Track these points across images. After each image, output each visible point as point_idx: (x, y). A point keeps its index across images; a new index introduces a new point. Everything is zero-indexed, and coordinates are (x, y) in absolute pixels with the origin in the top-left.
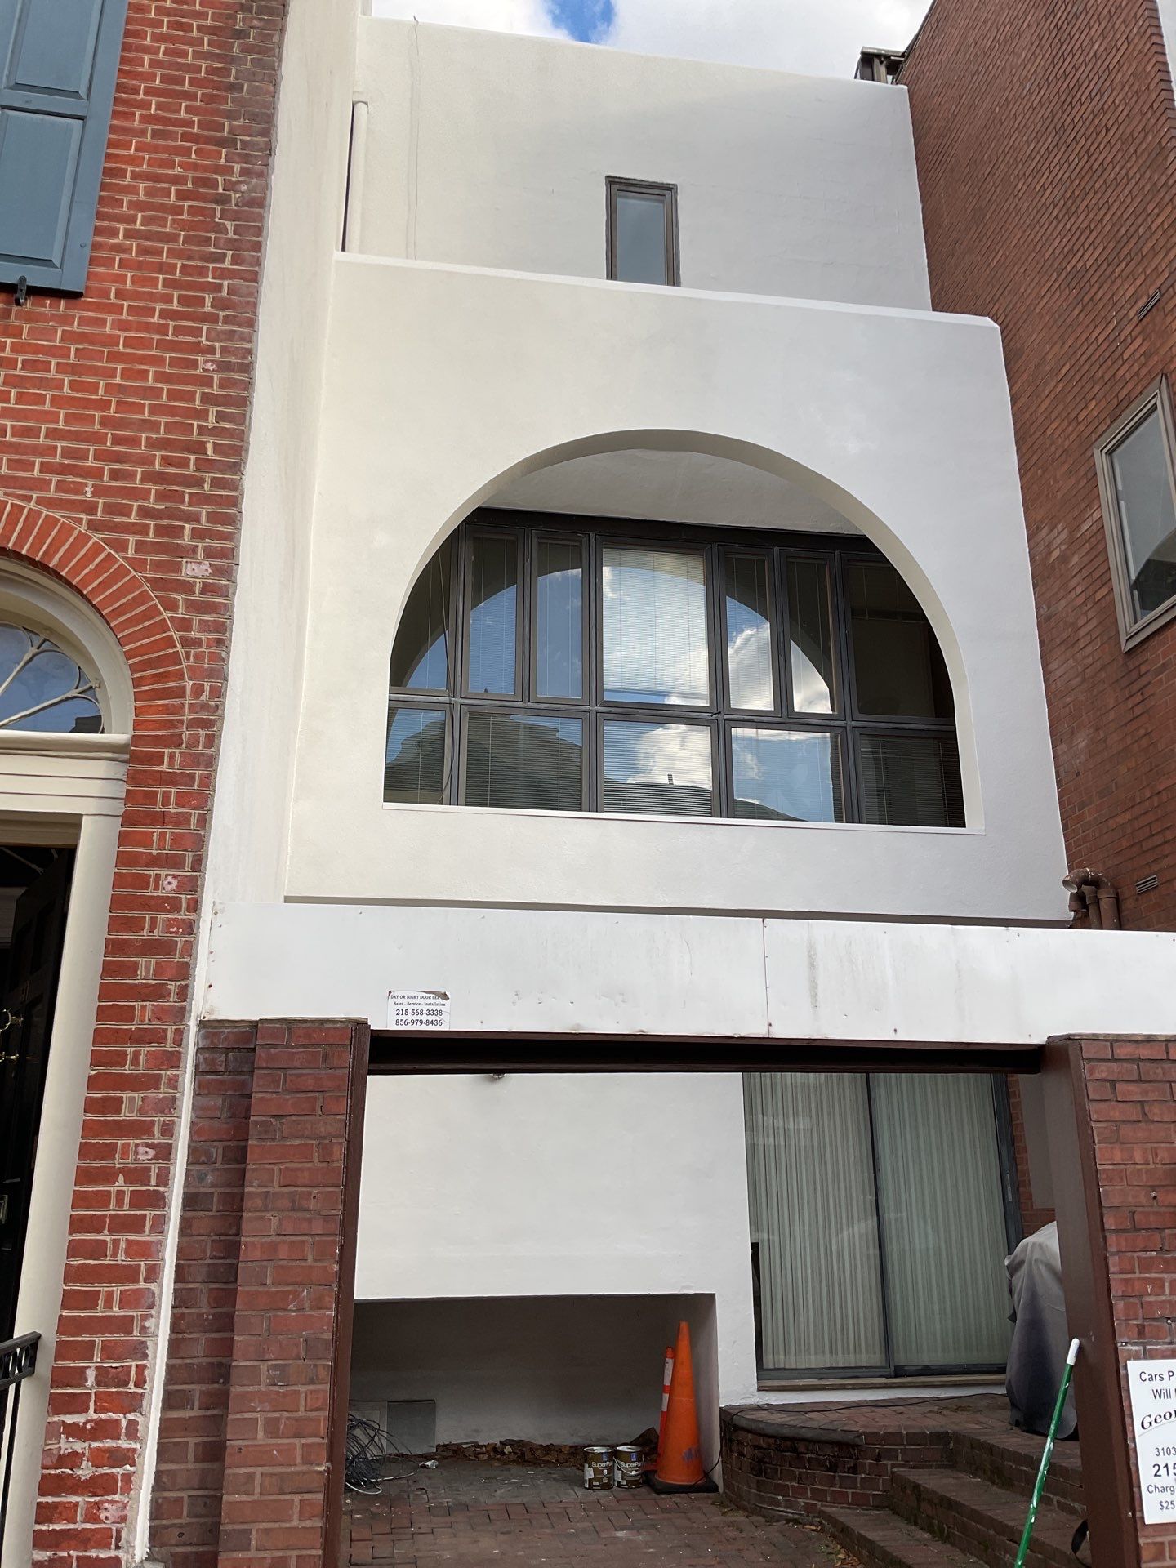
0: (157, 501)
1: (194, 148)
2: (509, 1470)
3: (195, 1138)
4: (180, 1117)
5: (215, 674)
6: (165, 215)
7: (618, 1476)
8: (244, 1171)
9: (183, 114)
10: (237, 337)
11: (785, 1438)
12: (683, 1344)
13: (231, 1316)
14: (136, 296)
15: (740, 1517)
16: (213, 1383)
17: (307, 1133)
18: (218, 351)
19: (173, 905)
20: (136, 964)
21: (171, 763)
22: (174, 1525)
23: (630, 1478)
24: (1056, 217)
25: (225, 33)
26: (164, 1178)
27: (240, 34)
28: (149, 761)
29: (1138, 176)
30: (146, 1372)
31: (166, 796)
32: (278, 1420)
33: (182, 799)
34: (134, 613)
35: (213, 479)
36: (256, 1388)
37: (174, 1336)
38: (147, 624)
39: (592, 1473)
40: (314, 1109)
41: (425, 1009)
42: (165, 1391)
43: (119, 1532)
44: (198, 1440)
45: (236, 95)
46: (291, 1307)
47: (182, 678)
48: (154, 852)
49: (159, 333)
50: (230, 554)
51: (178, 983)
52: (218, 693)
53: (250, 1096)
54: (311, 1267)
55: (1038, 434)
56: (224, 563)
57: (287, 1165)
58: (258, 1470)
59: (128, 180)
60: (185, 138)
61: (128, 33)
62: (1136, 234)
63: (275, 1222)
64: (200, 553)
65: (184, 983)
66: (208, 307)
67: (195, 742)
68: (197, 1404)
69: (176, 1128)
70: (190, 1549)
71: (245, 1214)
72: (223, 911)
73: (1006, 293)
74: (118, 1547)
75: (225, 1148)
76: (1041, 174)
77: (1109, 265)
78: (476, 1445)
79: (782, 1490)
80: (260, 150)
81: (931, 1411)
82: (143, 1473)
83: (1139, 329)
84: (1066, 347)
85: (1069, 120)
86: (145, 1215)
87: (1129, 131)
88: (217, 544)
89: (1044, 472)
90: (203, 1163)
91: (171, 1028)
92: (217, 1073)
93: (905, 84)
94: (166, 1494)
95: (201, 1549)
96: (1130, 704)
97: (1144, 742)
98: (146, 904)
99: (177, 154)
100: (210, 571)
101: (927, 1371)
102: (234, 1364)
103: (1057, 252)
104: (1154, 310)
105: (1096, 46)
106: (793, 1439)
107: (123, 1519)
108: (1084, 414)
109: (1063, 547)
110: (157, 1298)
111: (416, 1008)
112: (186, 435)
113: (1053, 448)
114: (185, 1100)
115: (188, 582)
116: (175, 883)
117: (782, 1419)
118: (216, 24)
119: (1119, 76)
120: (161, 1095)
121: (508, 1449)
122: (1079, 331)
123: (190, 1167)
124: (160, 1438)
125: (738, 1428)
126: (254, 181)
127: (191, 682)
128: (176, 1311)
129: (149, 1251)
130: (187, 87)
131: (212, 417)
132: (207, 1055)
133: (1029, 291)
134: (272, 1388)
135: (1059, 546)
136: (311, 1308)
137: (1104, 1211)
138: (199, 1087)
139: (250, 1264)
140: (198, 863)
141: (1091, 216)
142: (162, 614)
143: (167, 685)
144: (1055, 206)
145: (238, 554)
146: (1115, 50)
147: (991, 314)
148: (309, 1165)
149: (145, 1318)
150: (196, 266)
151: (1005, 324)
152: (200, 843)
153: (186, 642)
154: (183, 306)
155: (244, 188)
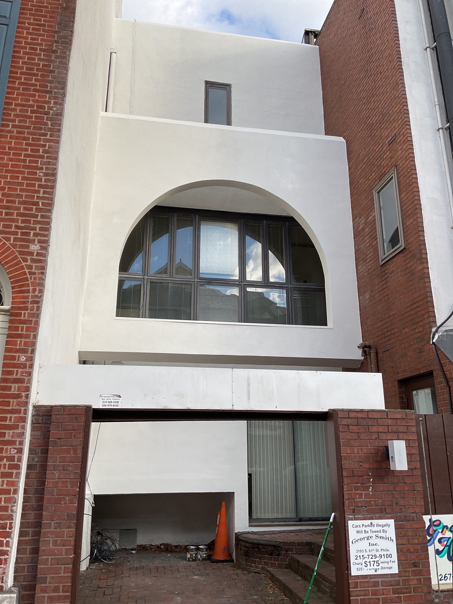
0: (22, 223)
1: (37, 94)
2: (161, 554)
3: (31, 446)
4: (25, 439)
5: (40, 284)
6: (26, 119)
7: (199, 557)
8: (47, 457)
9: (33, 82)
10: (51, 163)
11: (255, 544)
12: (223, 509)
13: (42, 506)
14: (15, 149)
15: (239, 571)
16: (36, 528)
17: (69, 444)
18: (44, 169)
19: (24, 366)
20: (11, 387)
21: (24, 317)
22: (21, 575)
23: (203, 557)
24: (364, 103)
25: (49, 51)
26: (20, 460)
27: (55, 52)
28: (17, 315)
29: (390, 92)
30: (13, 525)
31: (22, 328)
32: (57, 540)
33: (28, 329)
34: (12, 263)
35: (41, 215)
36: (50, 530)
37: (23, 512)
38: (17, 267)
39: (189, 555)
40: (71, 436)
41: (113, 401)
42: (20, 530)
43: (3, 577)
44: (30, 547)
45: (53, 74)
46: (62, 503)
47: (29, 286)
48: (18, 348)
49: (24, 162)
50: (47, 242)
51: (25, 393)
52: (41, 291)
53: (50, 431)
54: (69, 490)
55: (357, 183)
56: (44, 245)
57: (62, 455)
58: (50, 557)
59: (13, 107)
60: (34, 90)
61: (14, 52)
62: (389, 114)
63: (57, 475)
64: (36, 242)
65: (27, 393)
66: (41, 153)
67: (32, 309)
68: (30, 535)
69: (24, 442)
70: (27, 583)
71: (47, 472)
72: (43, 367)
73: (348, 129)
74: (2, 582)
75: (41, 449)
76: (360, 86)
77: (380, 123)
78: (151, 545)
79: (254, 562)
80: (61, 95)
81: (309, 534)
82: (11, 558)
83: (388, 148)
84: (366, 152)
85: (369, 68)
86: (13, 472)
87: (387, 75)
88: (43, 238)
89: (358, 197)
90: (34, 454)
91: (23, 409)
92: (39, 423)
93: (318, 45)
94: (19, 565)
95: (31, 583)
96: (382, 283)
97: (386, 298)
98: (15, 366)
99: (31, 97)
100: (40, 248)
101: (311, 519)
102: (43, 522)
103: (364, 116)
104: (393, 142)
105: (378, 42)
106: (258, 544)
107: (4, 573)
108: (371, 177)
109: (363, 225)
110: (17, 500)
111: (109, 400)
112: (33, 199)
113: (361, 189)
114: (27, 433)
115: (32, 252)
116: (25, 358)
117: (255, 537)
118: (46, 48)
119: (385, 54)
120: (19, 431)
121: (162, 547)
122: (370, 146)
123: (29, 456)
124: (18, 546)
125: (240, 540)
126: (58, 106)
127: (32, 288)
128: (24, 504)
129: (15, 484)
130: (35, 72)
131: (41, 193)
132: (36, 417)
133: (355, 129)
134: (56, 530)
135: (362, 224)
136: (69, 503)
137: (343, 470)
138: (33, 428)
139: (49, 489)
140: (33, 351)
141: (375, 104)
142: (22, 263)
143: (23, 289)
144: (364, 99)
145: (50, 242)
146: (384, 44)
147: (343, 136)
148: (70, 455)
149: (13, 506)
150: (37, 138)
151: (347, 140)
152: (34, 344)
153: (30, 273)
154: (32, 152)
155: (55, 109)
